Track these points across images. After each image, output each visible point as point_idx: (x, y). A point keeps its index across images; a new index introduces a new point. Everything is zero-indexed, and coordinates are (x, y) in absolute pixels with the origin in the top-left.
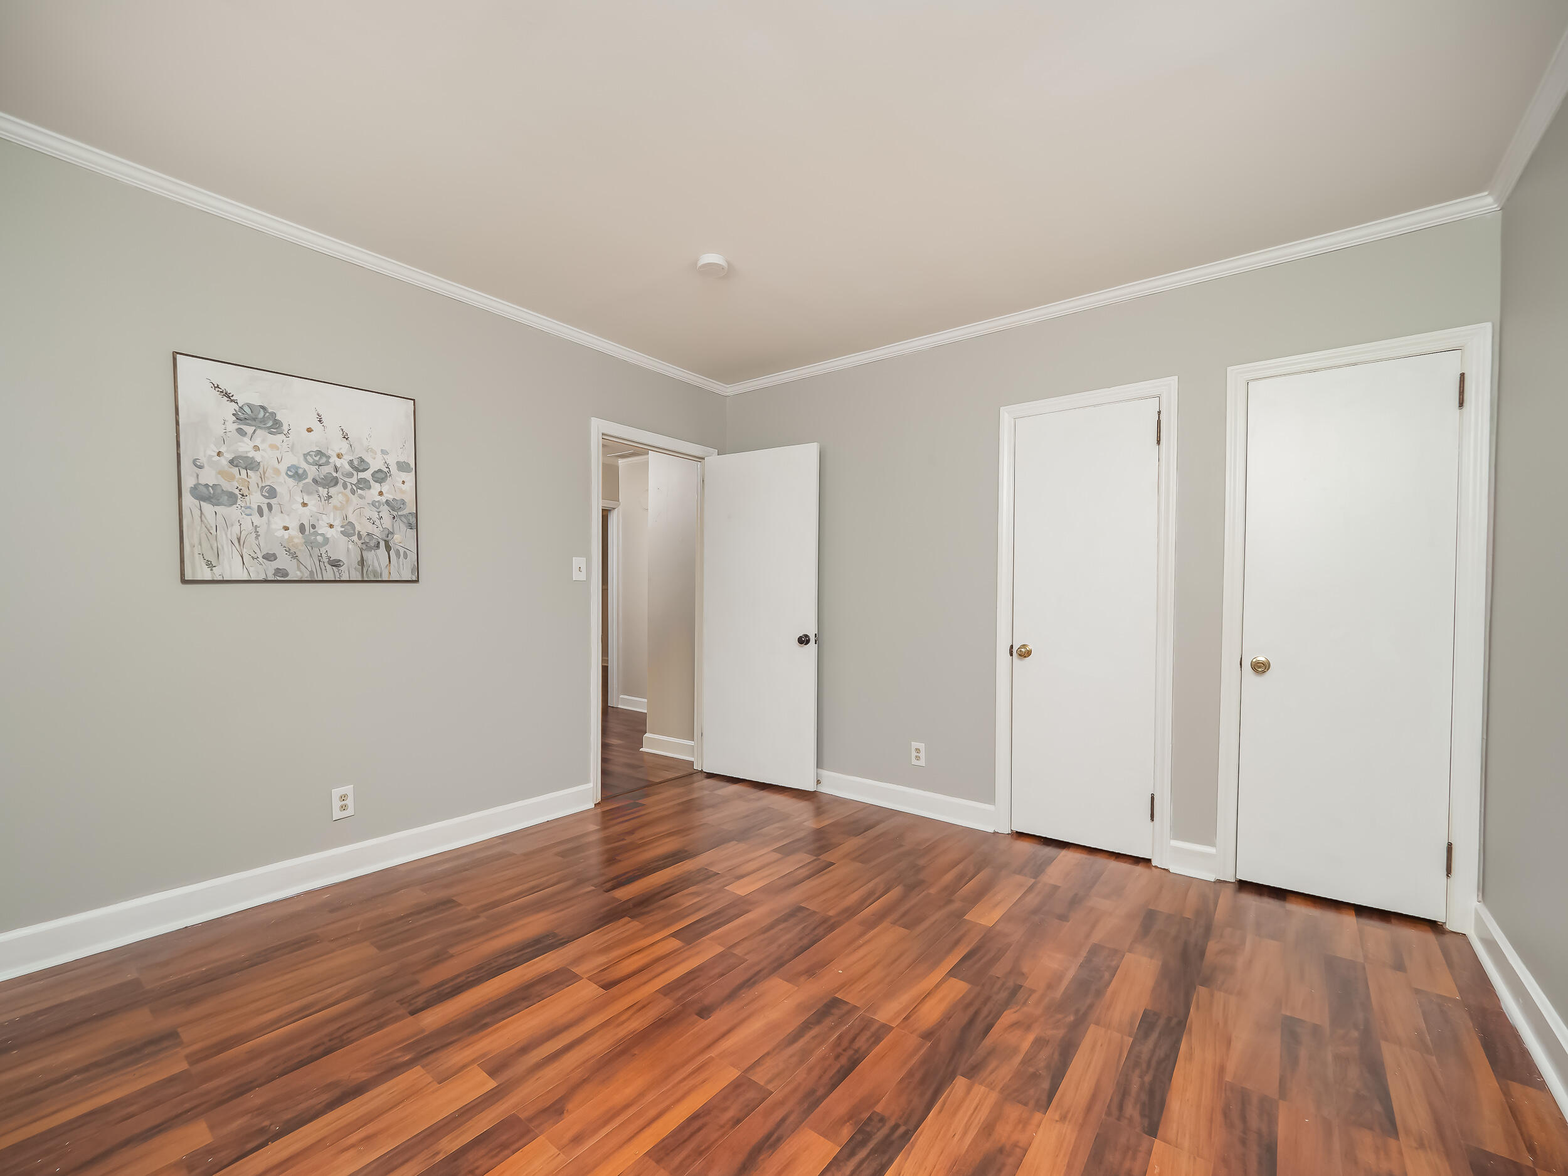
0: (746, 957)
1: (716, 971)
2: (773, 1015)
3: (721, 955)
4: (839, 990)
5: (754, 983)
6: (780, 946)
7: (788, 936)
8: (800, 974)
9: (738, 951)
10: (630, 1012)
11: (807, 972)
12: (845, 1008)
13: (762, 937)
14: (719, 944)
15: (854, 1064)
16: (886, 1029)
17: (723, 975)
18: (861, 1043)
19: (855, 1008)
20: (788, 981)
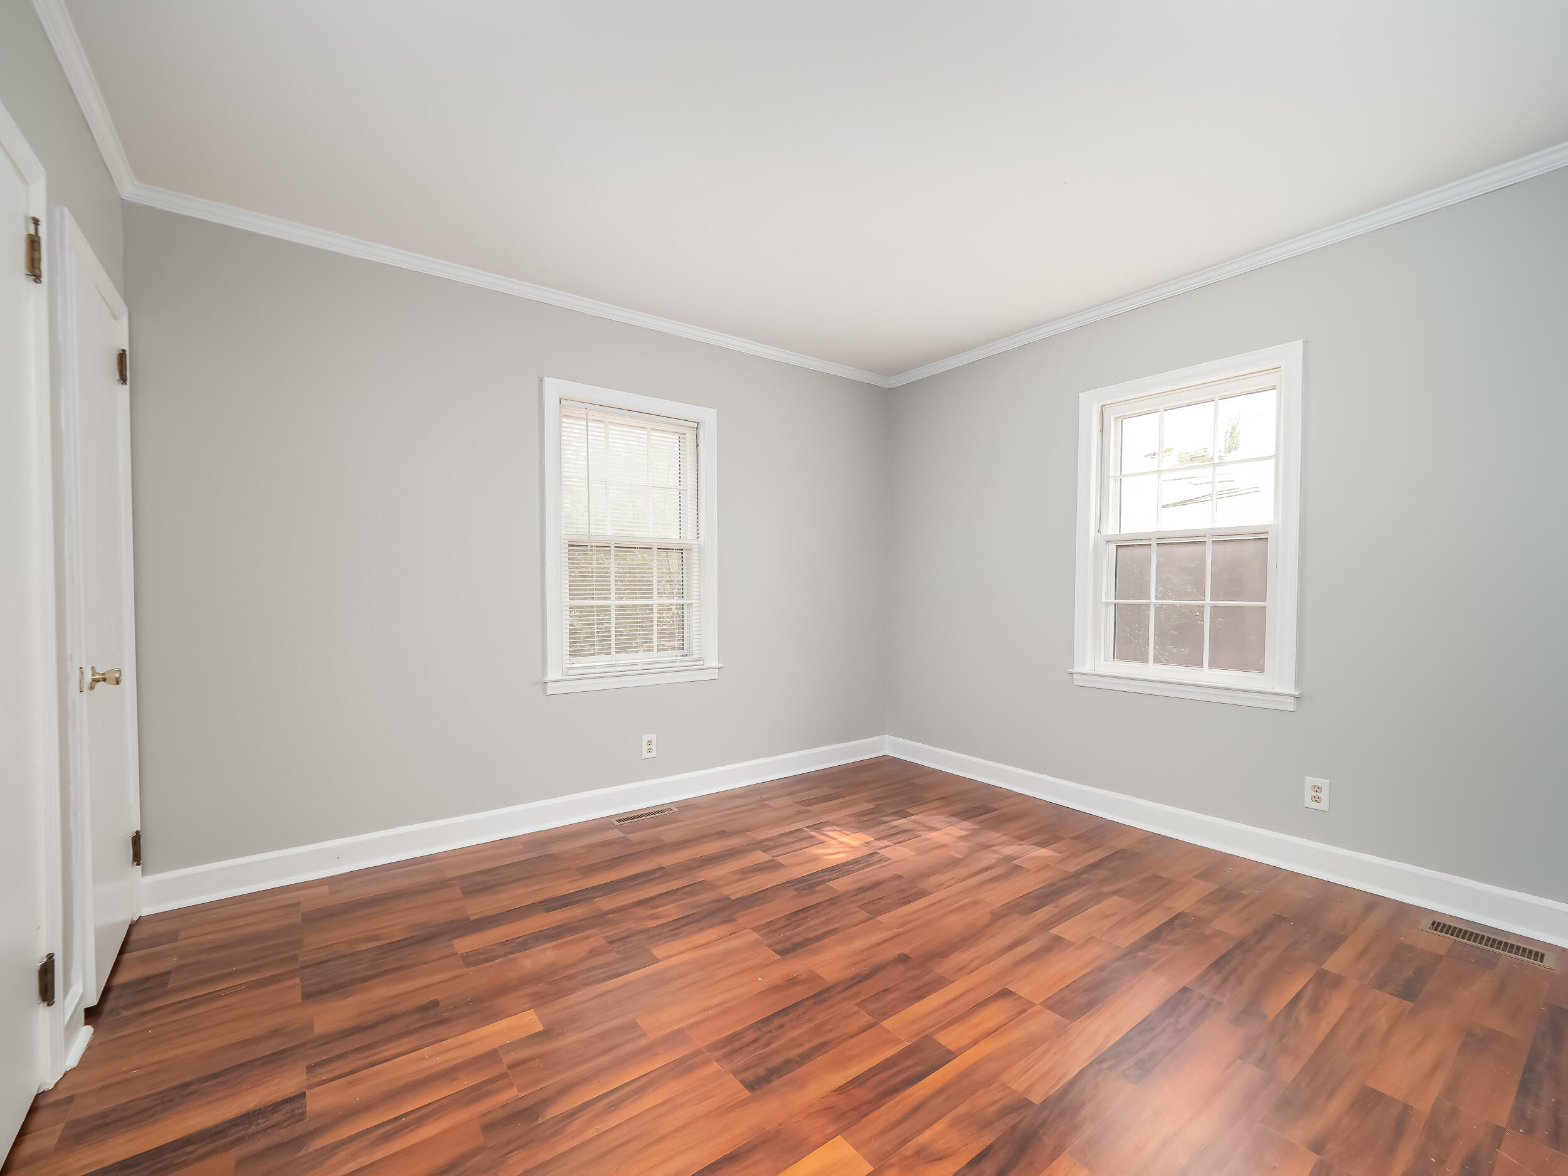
0: (857, 1008)
1: (891, 996)
2: (844, 950)
3: (885, 1015)
4: (773, 962)
5: (853, 979)
6: (810, 1020)
7: (795, 1033)
8: (803, 982)
9: (865, 1018)
10: (973, 965)
11: (796, 983)
12: (779, 947)
13: (830, 1036)
14: (888, 1031)
15: (796, 913)
16: (756, 929)
17: (885, 991)
18: (782, 923)
19: (769, 946)
20: (820, 977)
